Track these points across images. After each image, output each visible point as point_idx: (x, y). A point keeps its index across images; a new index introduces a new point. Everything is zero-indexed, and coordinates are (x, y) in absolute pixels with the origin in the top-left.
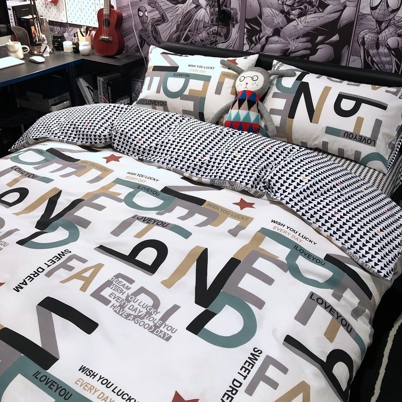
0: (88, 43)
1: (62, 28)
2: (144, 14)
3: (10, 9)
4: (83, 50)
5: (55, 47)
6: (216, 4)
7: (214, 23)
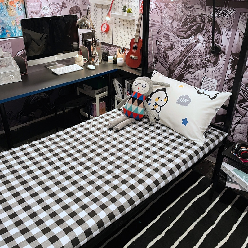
0: (123, 58)
1: (109, 47)
2: (160, 43)
3: (80, 35)
4: (119, 63)
5: (103, 59)
6: (211, 41)
7: (208, 54)
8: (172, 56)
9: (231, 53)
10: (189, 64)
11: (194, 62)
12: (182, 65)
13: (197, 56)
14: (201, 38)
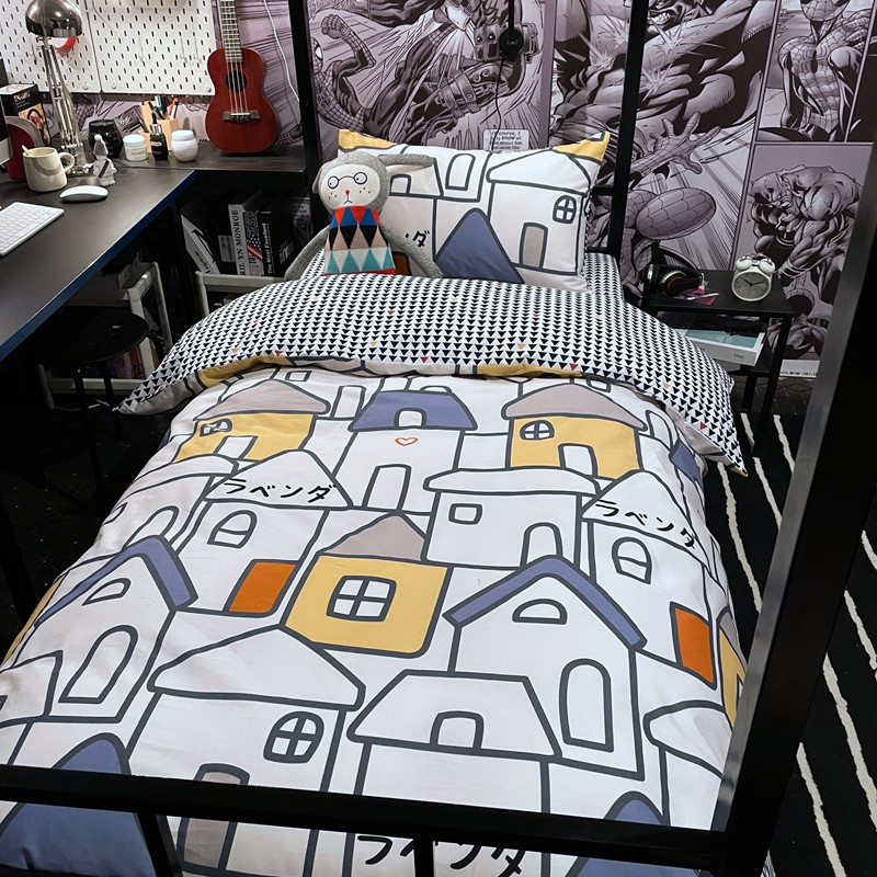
6: (489, 17)
7: (486, 58)
8: (368, 87)
9: (555, 42)
10: (433, 103)
11: (449, 92)
12: (408, 110)
13: (453, 72)
14: (456, 15)
